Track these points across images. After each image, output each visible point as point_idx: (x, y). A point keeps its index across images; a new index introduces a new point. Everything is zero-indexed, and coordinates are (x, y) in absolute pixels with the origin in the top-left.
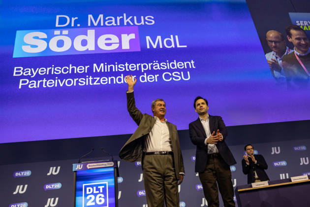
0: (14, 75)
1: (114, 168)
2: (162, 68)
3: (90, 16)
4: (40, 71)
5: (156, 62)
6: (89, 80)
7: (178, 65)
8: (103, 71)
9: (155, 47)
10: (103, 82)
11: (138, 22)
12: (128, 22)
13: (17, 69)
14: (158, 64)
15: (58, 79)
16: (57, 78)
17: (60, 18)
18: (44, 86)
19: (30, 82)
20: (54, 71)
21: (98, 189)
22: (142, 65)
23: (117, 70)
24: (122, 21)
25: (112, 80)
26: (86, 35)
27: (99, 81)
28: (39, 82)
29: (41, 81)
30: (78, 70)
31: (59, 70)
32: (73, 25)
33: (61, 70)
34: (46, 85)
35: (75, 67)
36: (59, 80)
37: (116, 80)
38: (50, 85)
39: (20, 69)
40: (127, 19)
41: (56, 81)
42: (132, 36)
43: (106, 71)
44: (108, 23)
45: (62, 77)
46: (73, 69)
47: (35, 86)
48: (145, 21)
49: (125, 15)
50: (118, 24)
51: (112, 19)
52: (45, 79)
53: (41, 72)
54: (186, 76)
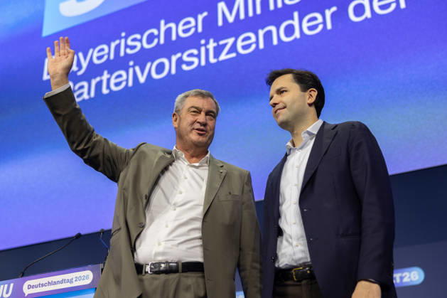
0: (45, 77)
4: (96, 55)
6: (207, 51)
8: (242, 16)
10: (244, 47)
15: (133, 66)
16: (131, 63)
18: (105, 91)
19: (77, 87)
20: (126, 46)
23: (279, 5)
25: (268, 36)
27: (233, 48)
28: (94, 82)
29: (98, 79)
30: (179, 30)
31: (136, 43)
33: (140, 41)
34: (108, 87)
35: (173, 25)
36: (137, 69)
37: (278, 34)
38: (116, 84)
41: (131, 71)
43: (251, 14)
45: (143, 58)
46: (168, 31)
47: (86, 96)
52: (106, 72)
53: (99, 58)
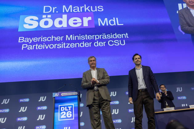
0: (19, 42)
1: (78, 96)
2: (107, 38)
3: (64, 6)
4: (34, 39)
5: (104, 34)
6: (63, 45)
7: (118, 36)
8: (72, 39)
9: (103, 25)
10: (72, 46)
11: (93, 10)
12: (87, 10)
13: (21, 39)
14: (105, 35)
15: (45, 44)
17: (46, 7)
18: (37, 49)
19: (29, 46)
20: (43, 39)
21: (68, 108)
22: (96, 36)
23: (80, 39)
24: (83, 9)
25: (77, 45)
26: (62, 18)
27: (69, 46)
29: (35, 45)
30: (56, 39)
31: (46, 39)
32: (54, 12)
33: (47, 39)
35: (55, 37)
37: (80, 45)
38: (40, 48)
39: (22, 38)
40: (86, 8)
42: (90, 18)
43: (74, 39)
44: (75, 10)
45: (47, 43)
46: (54, 39)
47: (31, 49)
48: (98, 9)
49: (85, 5)
50: (81, 11)
51: (77, 8)
52: (37, 44)
54: (123, 43)
